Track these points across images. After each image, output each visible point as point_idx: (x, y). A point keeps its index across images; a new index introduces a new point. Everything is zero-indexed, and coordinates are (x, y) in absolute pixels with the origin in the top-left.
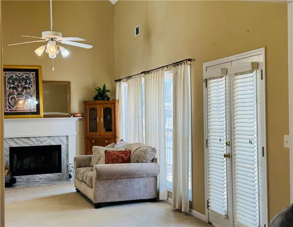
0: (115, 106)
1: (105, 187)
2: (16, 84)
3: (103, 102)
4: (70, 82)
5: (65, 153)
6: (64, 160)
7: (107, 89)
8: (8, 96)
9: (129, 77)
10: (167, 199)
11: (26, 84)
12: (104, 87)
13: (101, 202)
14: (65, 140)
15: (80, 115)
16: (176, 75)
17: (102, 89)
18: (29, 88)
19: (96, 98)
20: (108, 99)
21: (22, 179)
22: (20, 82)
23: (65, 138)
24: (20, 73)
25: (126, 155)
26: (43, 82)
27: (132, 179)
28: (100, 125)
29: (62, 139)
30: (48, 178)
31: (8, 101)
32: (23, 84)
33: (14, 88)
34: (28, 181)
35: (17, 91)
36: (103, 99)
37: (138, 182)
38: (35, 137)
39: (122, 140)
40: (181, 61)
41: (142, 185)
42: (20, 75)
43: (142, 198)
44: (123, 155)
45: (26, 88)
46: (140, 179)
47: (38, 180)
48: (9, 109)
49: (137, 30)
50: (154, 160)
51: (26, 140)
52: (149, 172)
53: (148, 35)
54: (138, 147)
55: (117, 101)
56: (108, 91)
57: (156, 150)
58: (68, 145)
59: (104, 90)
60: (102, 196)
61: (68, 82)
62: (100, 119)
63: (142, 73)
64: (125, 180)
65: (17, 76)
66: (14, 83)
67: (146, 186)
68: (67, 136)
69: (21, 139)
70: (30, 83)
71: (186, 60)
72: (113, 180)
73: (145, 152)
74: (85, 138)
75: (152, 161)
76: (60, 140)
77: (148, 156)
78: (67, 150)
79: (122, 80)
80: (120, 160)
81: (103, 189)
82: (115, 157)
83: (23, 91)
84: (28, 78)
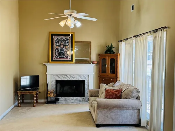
0: (117, 57)
1: (103, 114)
2: (60, 43)
3: (110, 55)
4: (91, 42)
5: (87, 85)
6: (86, 89)
7: (113, 46)
8: (55, 51)
9: (126, 39)
10: (147, 126)
11: (65, 43)
12: (112, 45)
13: (100, 123)
14: (87, 77)
15: (96, 62)
16: (155, 38)
17: (110, 46)
18: (67, 45)
19: (106, 52)
20: (114, 53)
21: (63, 99)
22: (62, 42)
23: (87, 76)
24: (62, 36)
25: (118, 93)
26: (75, 42)
27: (122, 110)
28: (108, 69)
29: (85, 76)
30: (77, 99)
31: (55, 53)
32: (64, 43)
33: (59, 45)
34: (65, 100)
35: (60, 47)
36: (110, 53)
37: (126, 112)
38: (70, 75)
39: (120, 81)
40: (159, 29)
41: (128, 115)
42: (62, 38)
43: (129, 123)
44: (116, 93)
45: (65, 46)
46: (127, 111)
47: (72, 100)
48: (55, 58)
49: (133, 7)
50: (138, 98)
51: (65, 76)
52: (134, 106)
53: (139, 11)
54: (127, 87)
55: (119, 54)
56: (114, 48)
57: (139, 92)
58: (89, 80)
59: (111, 47)
60: (100, 120)
61: (89, 42)
62: (108, 66)
63: (134, 36)
64: (117, 110)
65: (60, 38)
66: (59, 42)
67: (131, 115)
68: (89, 75)
69: (62, 76)
70: (67, 43)
71: (163, 27)
72: (108, 110)
73: (131, 92)
74: (99, 76)
75: (137, 98)
76: (84, 77)
77: (133, 95)
78: (88, 83)
79: (123, 41)
80: (114, 96)
81: (102, 115)
82: (111, 93)
83: (63, 47)
84: (67, 40)
